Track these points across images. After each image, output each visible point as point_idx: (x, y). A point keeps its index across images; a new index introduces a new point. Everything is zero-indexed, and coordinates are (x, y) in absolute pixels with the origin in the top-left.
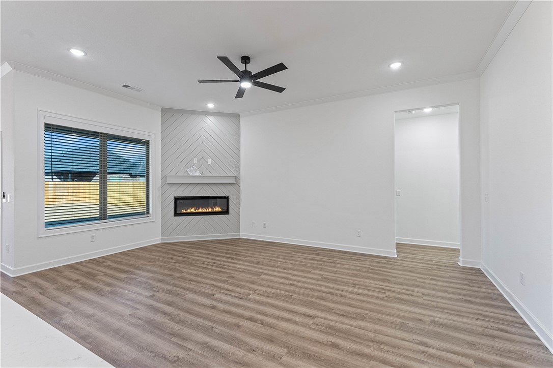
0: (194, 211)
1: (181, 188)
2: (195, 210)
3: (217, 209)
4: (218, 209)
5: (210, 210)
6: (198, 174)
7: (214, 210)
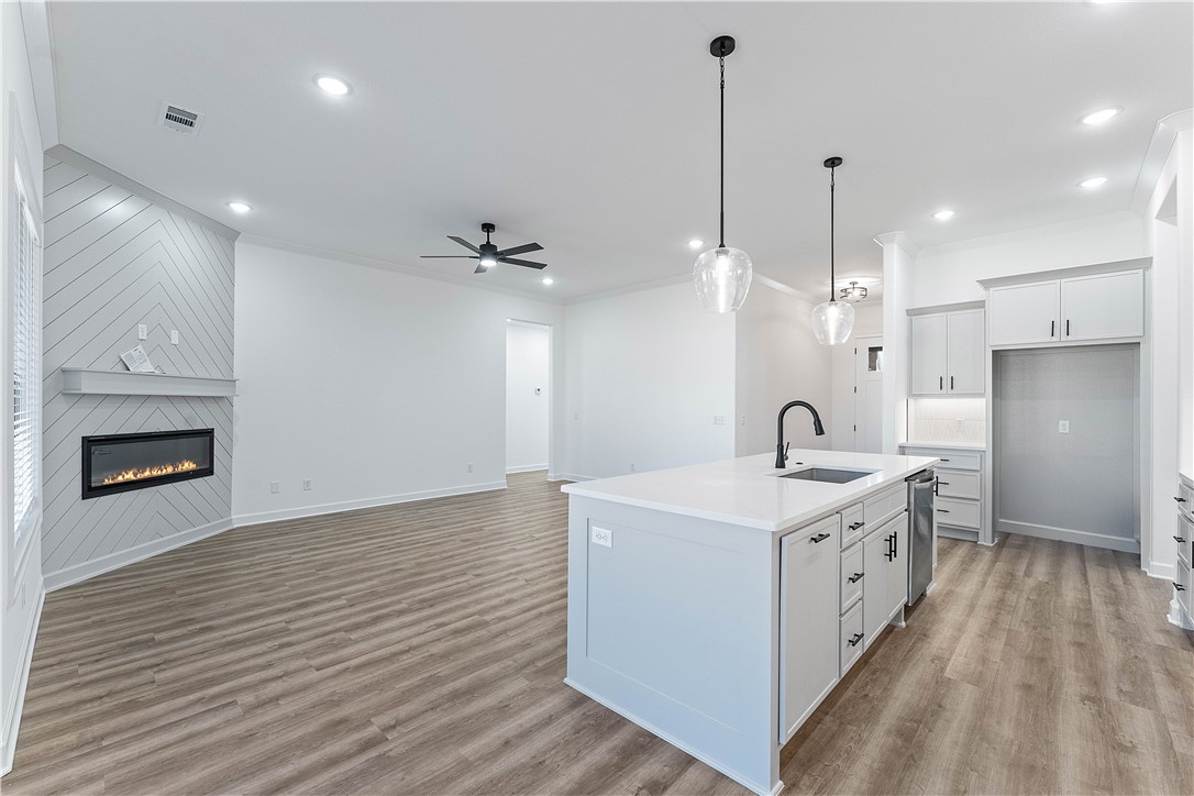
0: (133, 478)
1: (105, 410)
2: (135, 475)
3: (186, 465)
4: (188, 466)
5: (170, 470)
6: (148, 368)
7: (180, 469)
